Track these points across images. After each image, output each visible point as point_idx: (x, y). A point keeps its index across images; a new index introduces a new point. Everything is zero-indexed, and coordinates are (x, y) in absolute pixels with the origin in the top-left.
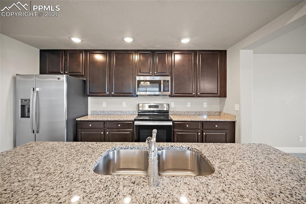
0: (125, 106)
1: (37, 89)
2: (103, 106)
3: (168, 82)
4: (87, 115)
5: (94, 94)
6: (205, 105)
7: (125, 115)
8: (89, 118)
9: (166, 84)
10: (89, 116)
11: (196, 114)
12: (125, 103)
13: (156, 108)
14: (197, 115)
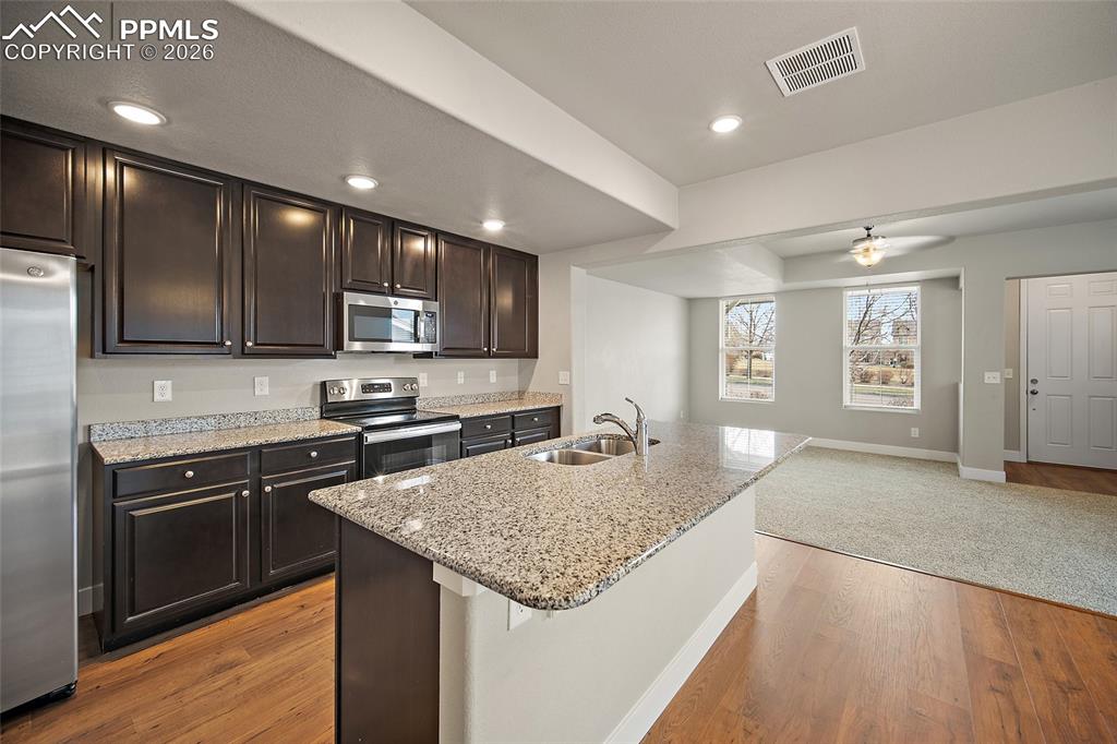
0: (267, 393)
2: (157, 397)
3: (433, 316)
7: (271, 427)
12: (266, 380)
13: (384, 391)
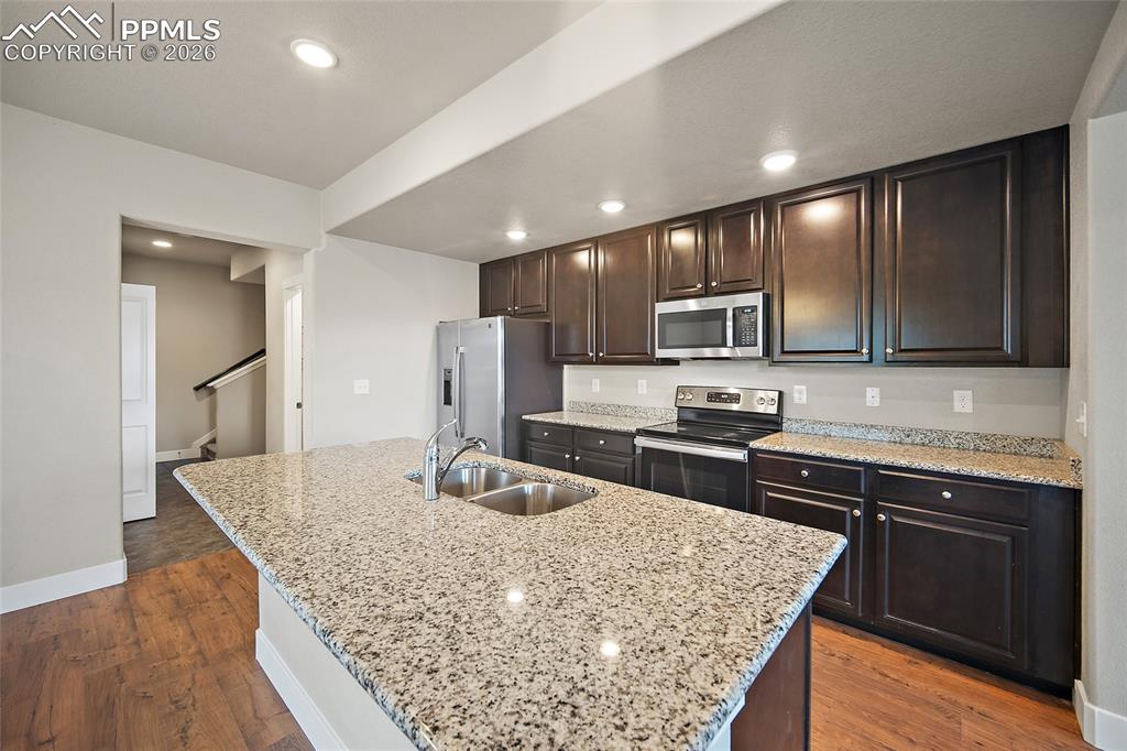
0: (645, 393)
1: (461, 349)
2: (593, 390)
3: (752, 311)
4: (561, 410)
5: (574, 359)
6: (963, 402)
8: (566, 418)
9: (744, 320)
10: (565, 413)
11: (909, 440)
12: (644, 382)
13: (731, 403)
14: (912, 444)
